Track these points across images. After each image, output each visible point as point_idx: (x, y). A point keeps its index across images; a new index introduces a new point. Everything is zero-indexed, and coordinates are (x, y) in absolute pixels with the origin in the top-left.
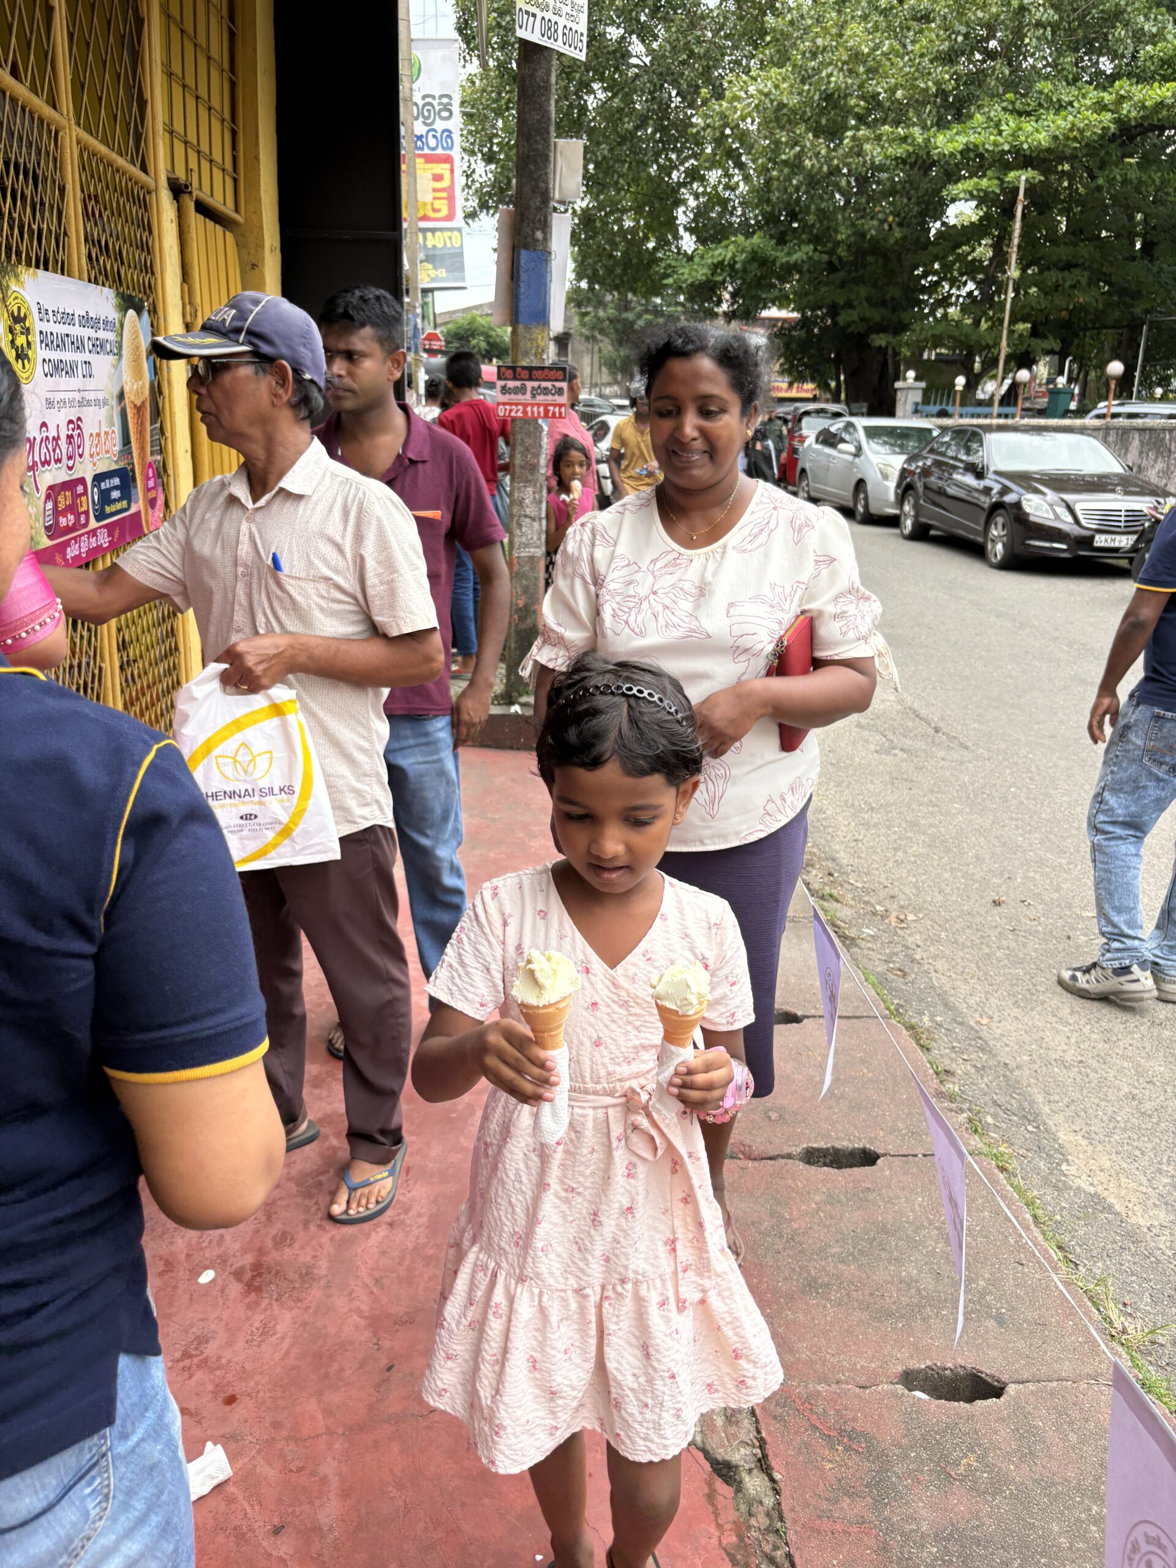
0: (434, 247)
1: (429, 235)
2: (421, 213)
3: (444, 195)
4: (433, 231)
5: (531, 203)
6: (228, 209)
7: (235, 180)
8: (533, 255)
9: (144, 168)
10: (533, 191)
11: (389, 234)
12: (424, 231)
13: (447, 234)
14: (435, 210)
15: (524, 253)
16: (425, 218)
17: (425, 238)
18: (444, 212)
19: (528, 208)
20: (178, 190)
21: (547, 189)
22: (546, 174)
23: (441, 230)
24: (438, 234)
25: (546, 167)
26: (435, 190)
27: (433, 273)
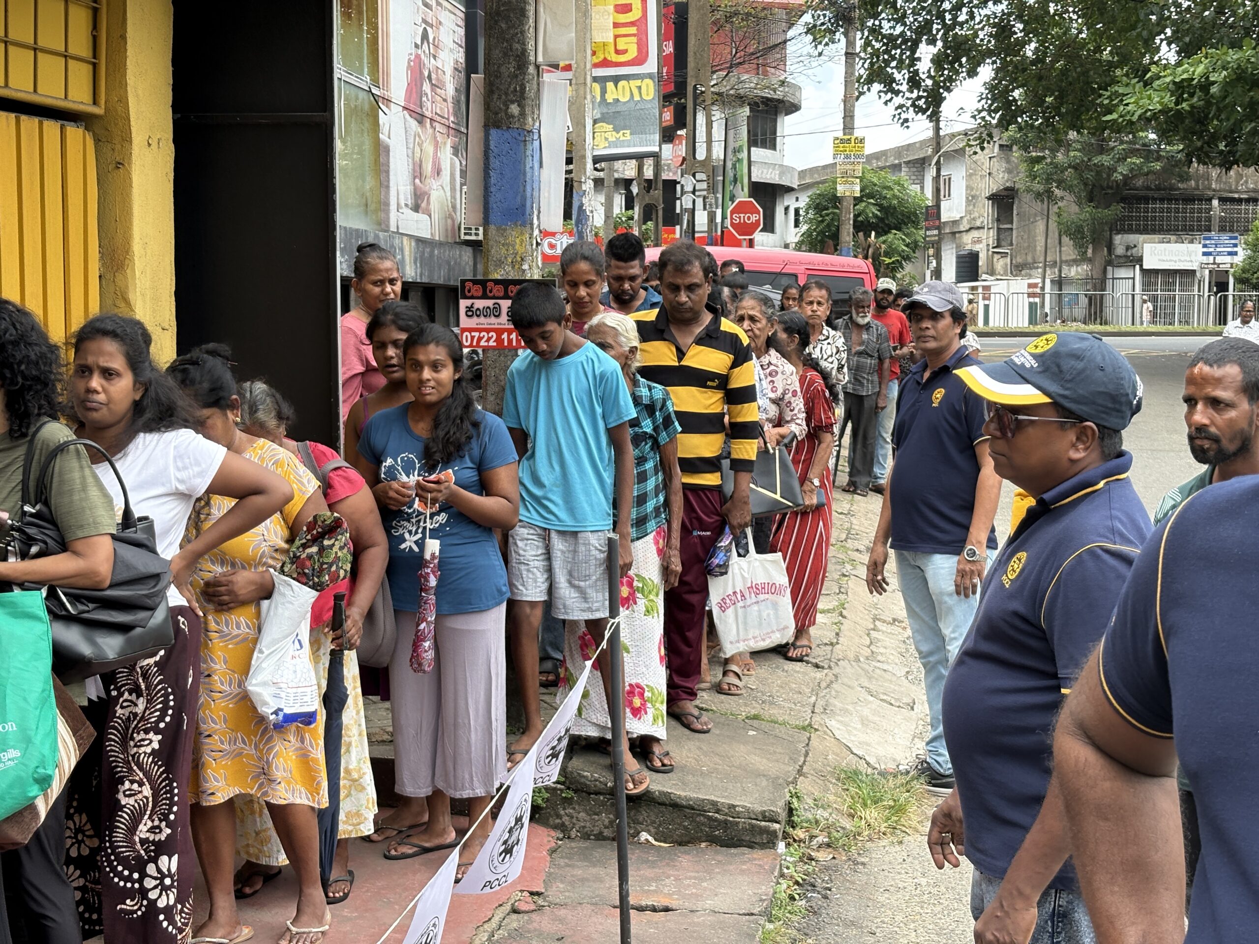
0: (617, 101)
1: (610, 85)
2: (600, 57)
3: (633, 30)
4: (616, 79)
5: (503, 69)
6: (75, 102)
7: (96, 69)
8: (507, 135)
10: (505, 55)
11: (317, 116)
12: (602, 81)
13: (638, 83)
14: (617, 52)
15: (493, 132)
16: (605, 63)
17: (604, 91)
18: (633, 53)
19: (498, 75)
21: (524, 51)
22: (523, 32)
23: (627, 77)
24: (621, 84)
25: (522, 24)
26: (616, 25)
27: (612, 136)
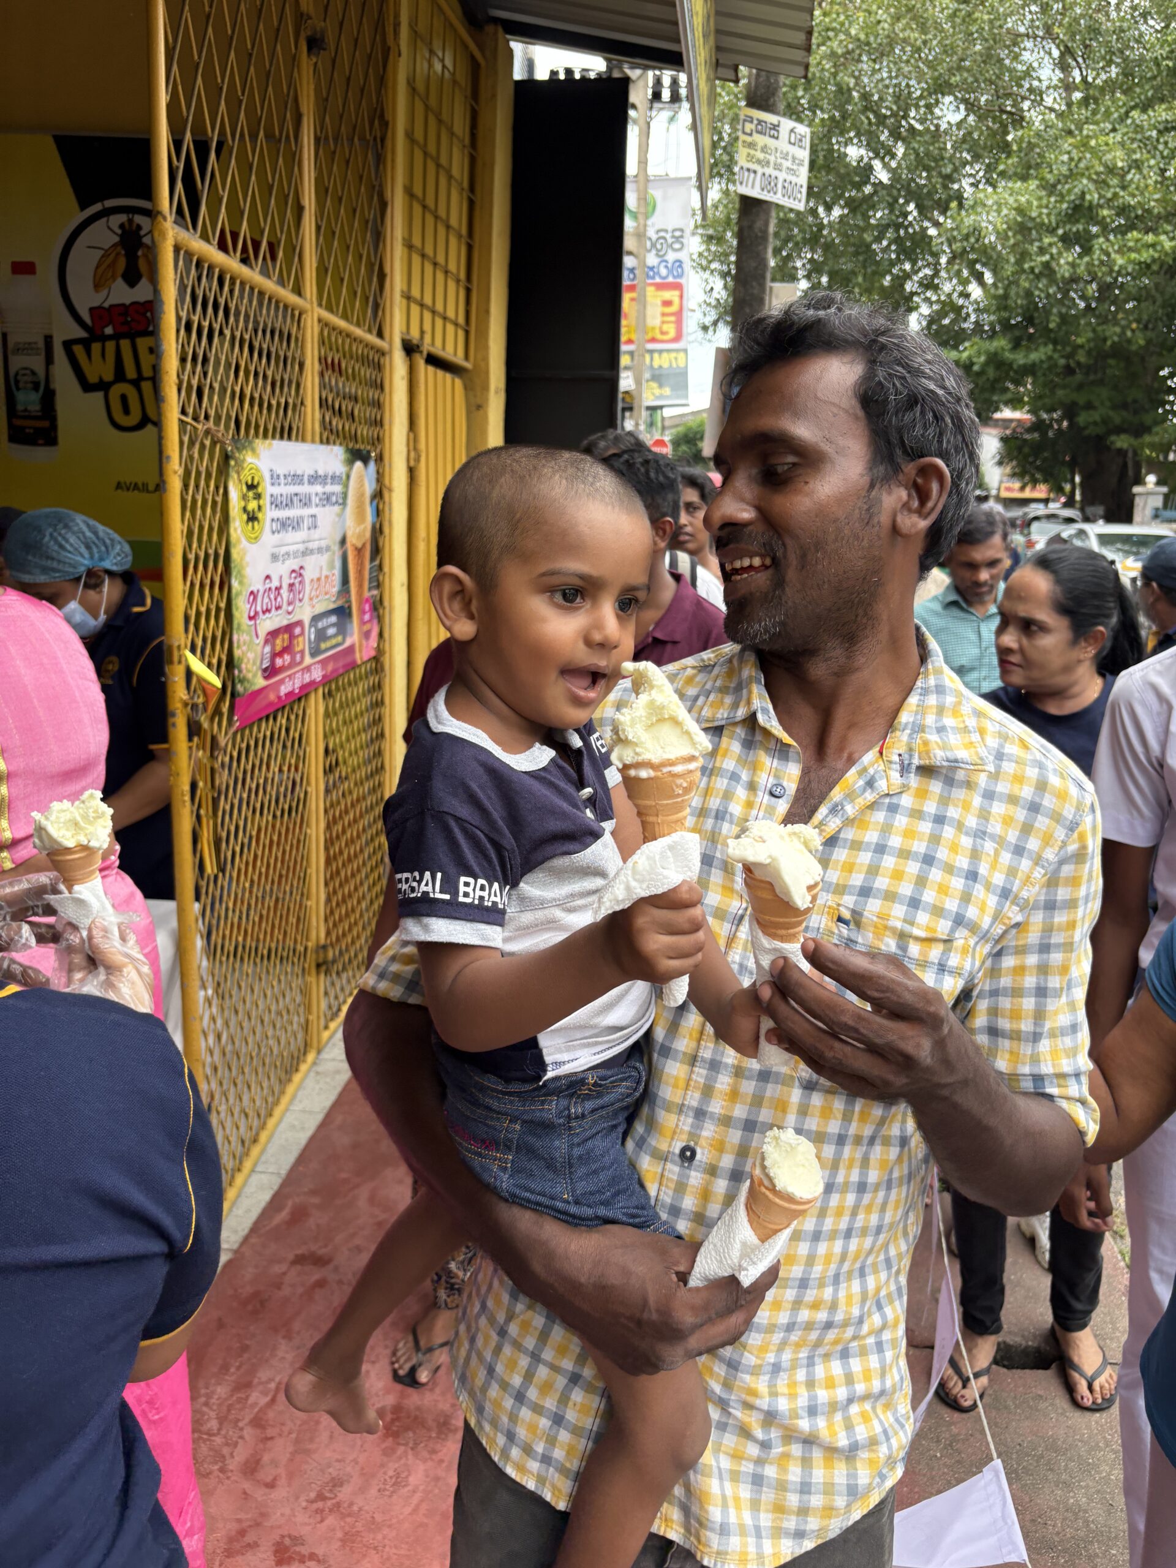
0: (660, 367)
2: (649, 336)
3: (673, 319)
4: (660, 352)
6: (459, 359)
7: (467, 333)
9: (380, 335)
11: (607, 373)
12: (651, 352)
13: (673, 355)
14: (663, 333)
16: (653, 340)
17: (652, 359)
18: (672, 333)
20: (410, 349)
23: (668, 351)
24: (665, 355)
26: (664, 315)
27: (657, 392)
